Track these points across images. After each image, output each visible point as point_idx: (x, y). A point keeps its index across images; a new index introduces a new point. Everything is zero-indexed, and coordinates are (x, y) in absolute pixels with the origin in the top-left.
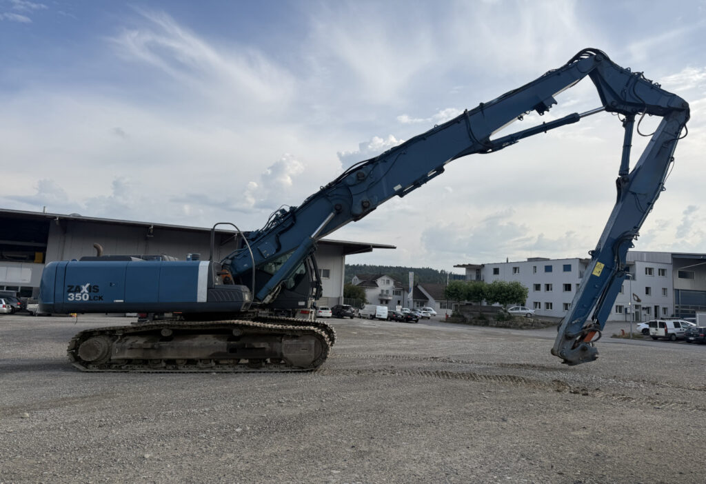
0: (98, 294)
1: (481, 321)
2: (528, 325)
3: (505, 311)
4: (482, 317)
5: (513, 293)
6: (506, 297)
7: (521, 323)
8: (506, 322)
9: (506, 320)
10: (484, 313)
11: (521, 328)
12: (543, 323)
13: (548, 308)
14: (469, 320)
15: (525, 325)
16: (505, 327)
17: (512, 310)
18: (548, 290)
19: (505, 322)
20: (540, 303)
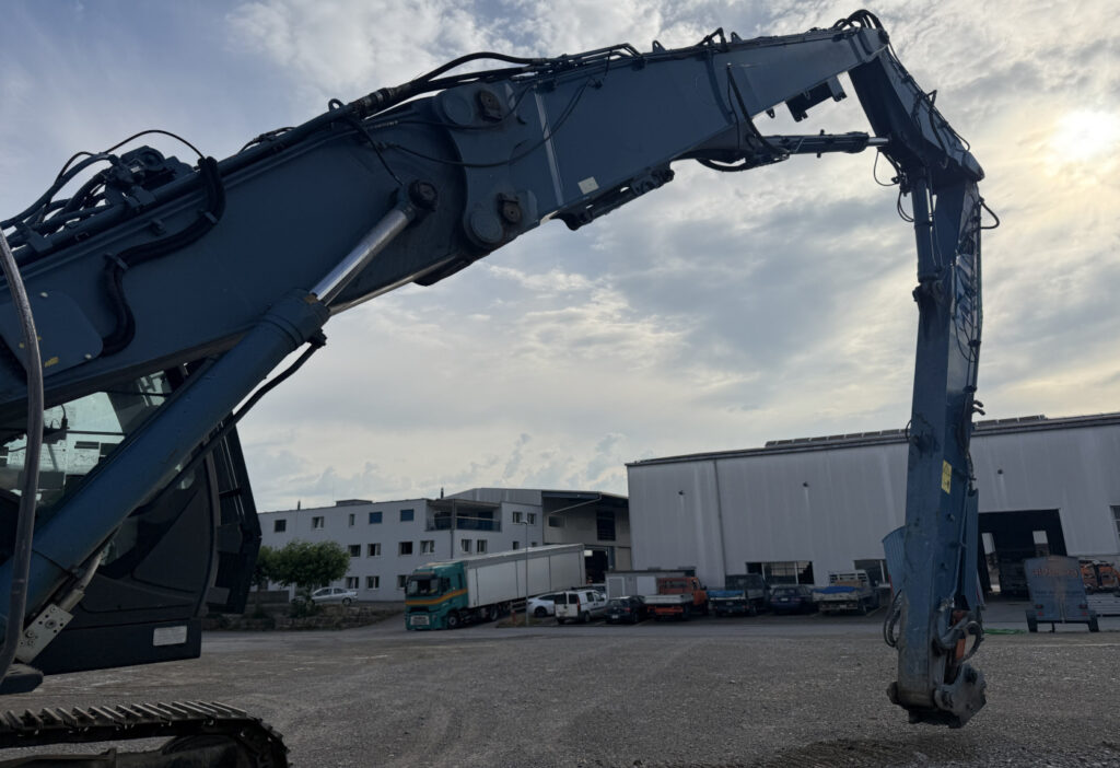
1: (259, 621)
2: (350, 620)
3: (308, 598)
4: (260, 614)
5: (327, 564)
6: (313, 571)
7: (339, 618)
8: (307, 617)
9: (311, 615)
10: (266, 605)
11: (338, 627)
12: (374, 614)
13: (371, 586)
14: (233, 623)
15: (344, 620)
16: (309, 628)
17: (317, 594)
18: (373, 553)
19: (307, 619)
20: (357, 579)
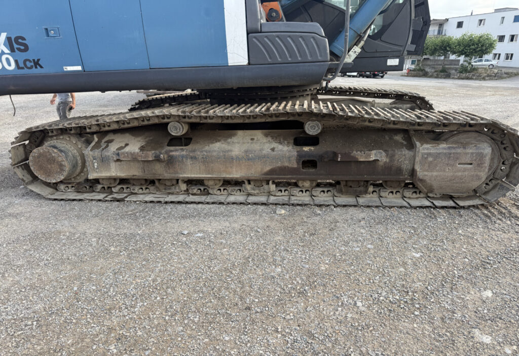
0: (31, 55)
1: (443, 74)
2: (491, 76)
3: (470, 63)
4: (444, 71)
5: (482, 46)
6: (474, 49)
7: (485, 75)
8: (468, 73)
9: (469, 72)
10: (447, 66)
11: (484, 79)
12: (506, 73)
13: (507, 58)
14: (430, 74)
15: (488, 76)
16: (468, 78)
17: (475, 62)
18: (512, 40)
19: (468, 74)
20: (500, 55)
